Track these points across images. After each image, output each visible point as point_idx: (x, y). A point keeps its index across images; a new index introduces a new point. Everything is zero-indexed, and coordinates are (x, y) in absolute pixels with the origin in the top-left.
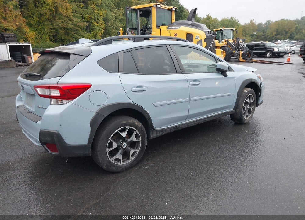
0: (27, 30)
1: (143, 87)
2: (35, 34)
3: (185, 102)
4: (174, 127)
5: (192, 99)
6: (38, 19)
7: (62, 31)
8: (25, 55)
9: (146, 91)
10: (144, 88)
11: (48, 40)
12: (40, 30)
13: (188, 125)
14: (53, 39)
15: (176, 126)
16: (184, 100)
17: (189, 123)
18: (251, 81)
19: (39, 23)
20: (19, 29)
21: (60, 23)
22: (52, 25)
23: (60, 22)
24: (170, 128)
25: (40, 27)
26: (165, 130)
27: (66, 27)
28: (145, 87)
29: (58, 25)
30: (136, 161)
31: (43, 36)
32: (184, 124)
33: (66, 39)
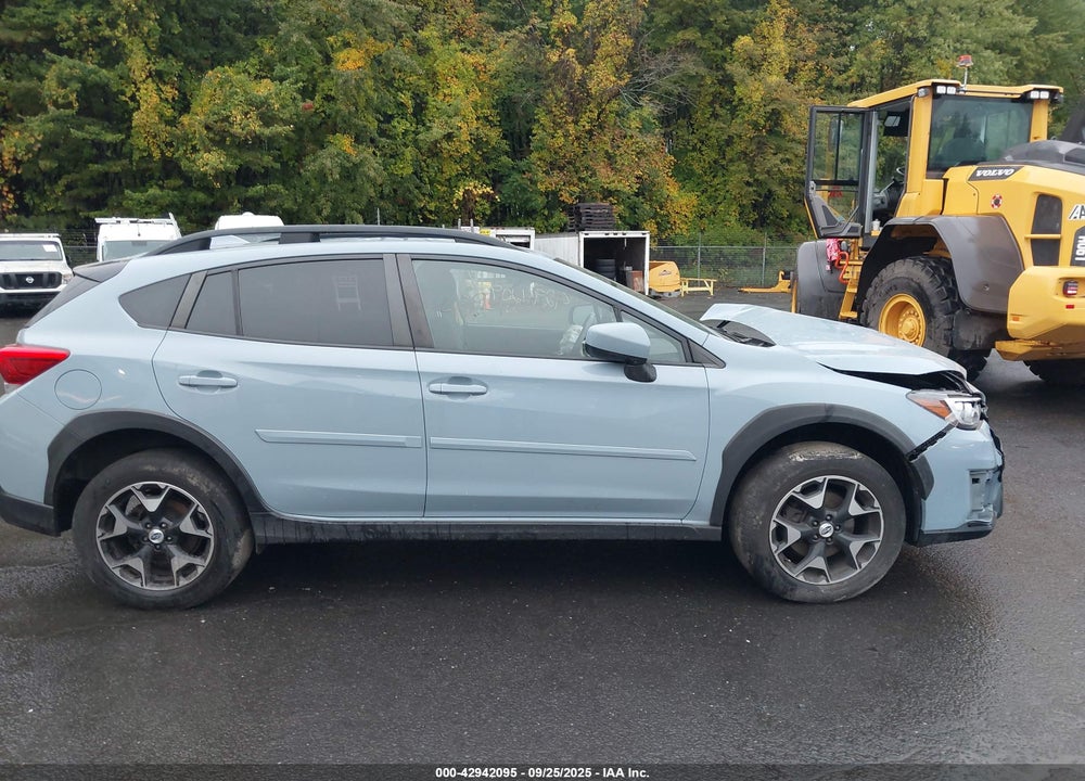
0: (672, 189)
1: (221, 376)
2: (695, 203)
3: (402, 446)
4: (364, 527)
5: (434, 440)
6: (714, 156)
7: (781, 191)
8: (628, 269)
9: (234, 389)
10: (225, 380)
11: (733, 219)
12: (717, 190)
13: (434, 531)
14: (754, 216)
15: (374, 526)
16: (400, 438)
17: (437, 526)
18: (824, 414)
19: (716, 168)
20: (645, 189)
21: (775, 165)
22: (752, 172)
23: (776, 160)
24: (345, 526)
25: (716, 181)
26: (322, 526)
27: (799, 175)
28: (230, 375)
29: (768, 172)
30: (190, 594)
31: (721, 208)
32: (415, 526)
33: (796, 217)
